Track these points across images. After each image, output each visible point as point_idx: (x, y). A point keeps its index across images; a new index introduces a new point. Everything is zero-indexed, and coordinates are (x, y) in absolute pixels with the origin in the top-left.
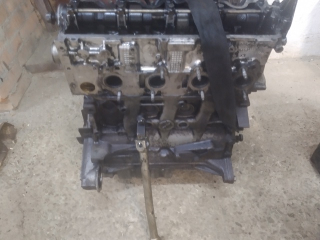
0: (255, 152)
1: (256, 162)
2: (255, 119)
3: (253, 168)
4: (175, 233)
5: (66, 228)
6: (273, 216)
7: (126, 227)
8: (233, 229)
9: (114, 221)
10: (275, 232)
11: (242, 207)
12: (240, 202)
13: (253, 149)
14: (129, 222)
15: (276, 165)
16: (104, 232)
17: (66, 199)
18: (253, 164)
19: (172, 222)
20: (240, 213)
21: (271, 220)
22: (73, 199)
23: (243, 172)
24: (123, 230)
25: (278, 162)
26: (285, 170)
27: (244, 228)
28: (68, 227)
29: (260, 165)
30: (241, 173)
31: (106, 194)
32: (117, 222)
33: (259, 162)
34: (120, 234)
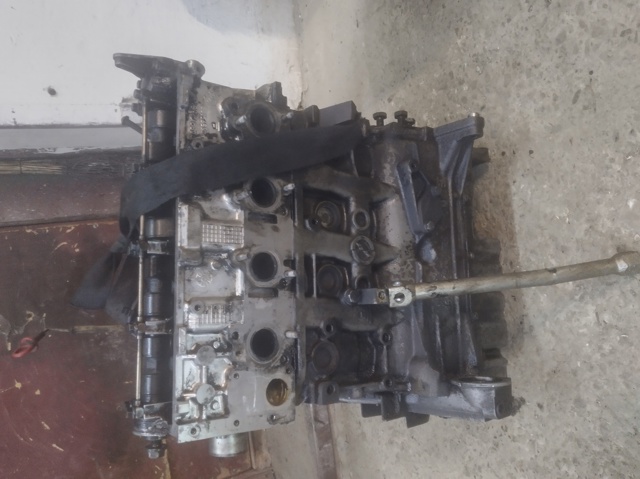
0: (445, 88)
1: (461, 83)
2: (393, 96)
3: (473, 86)
4: (609, 224)
5: (624, 463)
6: (553, 35)
7: (607, 327)
8: (585, 108)
9: (598, 356)
10: (582, 25)
11: (543, 95)
12: (535, 102)
13: (441, 92)
14: (598, 323)
15: (464, 44)
16: (624, 376)
17: (565, 461)
18: (465, 88)
19: (587, 231)
20: (555, 99)
21: (561, 38)
22: (563, 445)
23: (481, 104)
24: (615, 337)
25: (459, 41)
26: (470, 27)
27: (582, 86)
28: (622, 458)
29: (466, 75)
30: (483, 108)
31: (549, 374)
32: (600, 348)
33: (461, 76)
34: (624, 341)
